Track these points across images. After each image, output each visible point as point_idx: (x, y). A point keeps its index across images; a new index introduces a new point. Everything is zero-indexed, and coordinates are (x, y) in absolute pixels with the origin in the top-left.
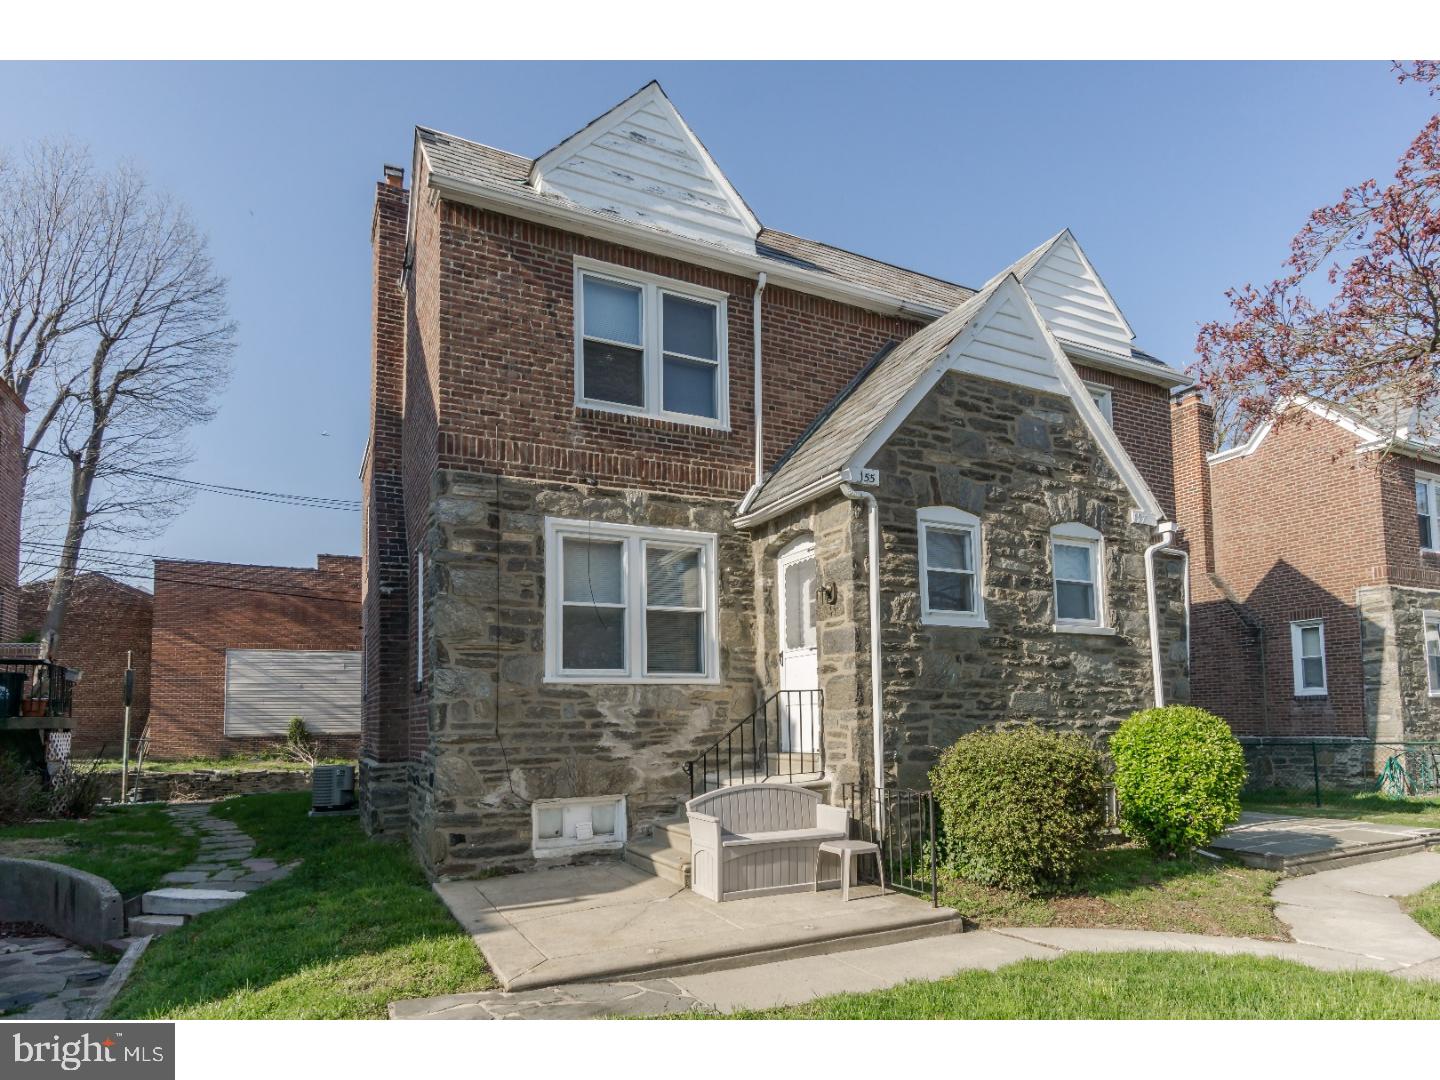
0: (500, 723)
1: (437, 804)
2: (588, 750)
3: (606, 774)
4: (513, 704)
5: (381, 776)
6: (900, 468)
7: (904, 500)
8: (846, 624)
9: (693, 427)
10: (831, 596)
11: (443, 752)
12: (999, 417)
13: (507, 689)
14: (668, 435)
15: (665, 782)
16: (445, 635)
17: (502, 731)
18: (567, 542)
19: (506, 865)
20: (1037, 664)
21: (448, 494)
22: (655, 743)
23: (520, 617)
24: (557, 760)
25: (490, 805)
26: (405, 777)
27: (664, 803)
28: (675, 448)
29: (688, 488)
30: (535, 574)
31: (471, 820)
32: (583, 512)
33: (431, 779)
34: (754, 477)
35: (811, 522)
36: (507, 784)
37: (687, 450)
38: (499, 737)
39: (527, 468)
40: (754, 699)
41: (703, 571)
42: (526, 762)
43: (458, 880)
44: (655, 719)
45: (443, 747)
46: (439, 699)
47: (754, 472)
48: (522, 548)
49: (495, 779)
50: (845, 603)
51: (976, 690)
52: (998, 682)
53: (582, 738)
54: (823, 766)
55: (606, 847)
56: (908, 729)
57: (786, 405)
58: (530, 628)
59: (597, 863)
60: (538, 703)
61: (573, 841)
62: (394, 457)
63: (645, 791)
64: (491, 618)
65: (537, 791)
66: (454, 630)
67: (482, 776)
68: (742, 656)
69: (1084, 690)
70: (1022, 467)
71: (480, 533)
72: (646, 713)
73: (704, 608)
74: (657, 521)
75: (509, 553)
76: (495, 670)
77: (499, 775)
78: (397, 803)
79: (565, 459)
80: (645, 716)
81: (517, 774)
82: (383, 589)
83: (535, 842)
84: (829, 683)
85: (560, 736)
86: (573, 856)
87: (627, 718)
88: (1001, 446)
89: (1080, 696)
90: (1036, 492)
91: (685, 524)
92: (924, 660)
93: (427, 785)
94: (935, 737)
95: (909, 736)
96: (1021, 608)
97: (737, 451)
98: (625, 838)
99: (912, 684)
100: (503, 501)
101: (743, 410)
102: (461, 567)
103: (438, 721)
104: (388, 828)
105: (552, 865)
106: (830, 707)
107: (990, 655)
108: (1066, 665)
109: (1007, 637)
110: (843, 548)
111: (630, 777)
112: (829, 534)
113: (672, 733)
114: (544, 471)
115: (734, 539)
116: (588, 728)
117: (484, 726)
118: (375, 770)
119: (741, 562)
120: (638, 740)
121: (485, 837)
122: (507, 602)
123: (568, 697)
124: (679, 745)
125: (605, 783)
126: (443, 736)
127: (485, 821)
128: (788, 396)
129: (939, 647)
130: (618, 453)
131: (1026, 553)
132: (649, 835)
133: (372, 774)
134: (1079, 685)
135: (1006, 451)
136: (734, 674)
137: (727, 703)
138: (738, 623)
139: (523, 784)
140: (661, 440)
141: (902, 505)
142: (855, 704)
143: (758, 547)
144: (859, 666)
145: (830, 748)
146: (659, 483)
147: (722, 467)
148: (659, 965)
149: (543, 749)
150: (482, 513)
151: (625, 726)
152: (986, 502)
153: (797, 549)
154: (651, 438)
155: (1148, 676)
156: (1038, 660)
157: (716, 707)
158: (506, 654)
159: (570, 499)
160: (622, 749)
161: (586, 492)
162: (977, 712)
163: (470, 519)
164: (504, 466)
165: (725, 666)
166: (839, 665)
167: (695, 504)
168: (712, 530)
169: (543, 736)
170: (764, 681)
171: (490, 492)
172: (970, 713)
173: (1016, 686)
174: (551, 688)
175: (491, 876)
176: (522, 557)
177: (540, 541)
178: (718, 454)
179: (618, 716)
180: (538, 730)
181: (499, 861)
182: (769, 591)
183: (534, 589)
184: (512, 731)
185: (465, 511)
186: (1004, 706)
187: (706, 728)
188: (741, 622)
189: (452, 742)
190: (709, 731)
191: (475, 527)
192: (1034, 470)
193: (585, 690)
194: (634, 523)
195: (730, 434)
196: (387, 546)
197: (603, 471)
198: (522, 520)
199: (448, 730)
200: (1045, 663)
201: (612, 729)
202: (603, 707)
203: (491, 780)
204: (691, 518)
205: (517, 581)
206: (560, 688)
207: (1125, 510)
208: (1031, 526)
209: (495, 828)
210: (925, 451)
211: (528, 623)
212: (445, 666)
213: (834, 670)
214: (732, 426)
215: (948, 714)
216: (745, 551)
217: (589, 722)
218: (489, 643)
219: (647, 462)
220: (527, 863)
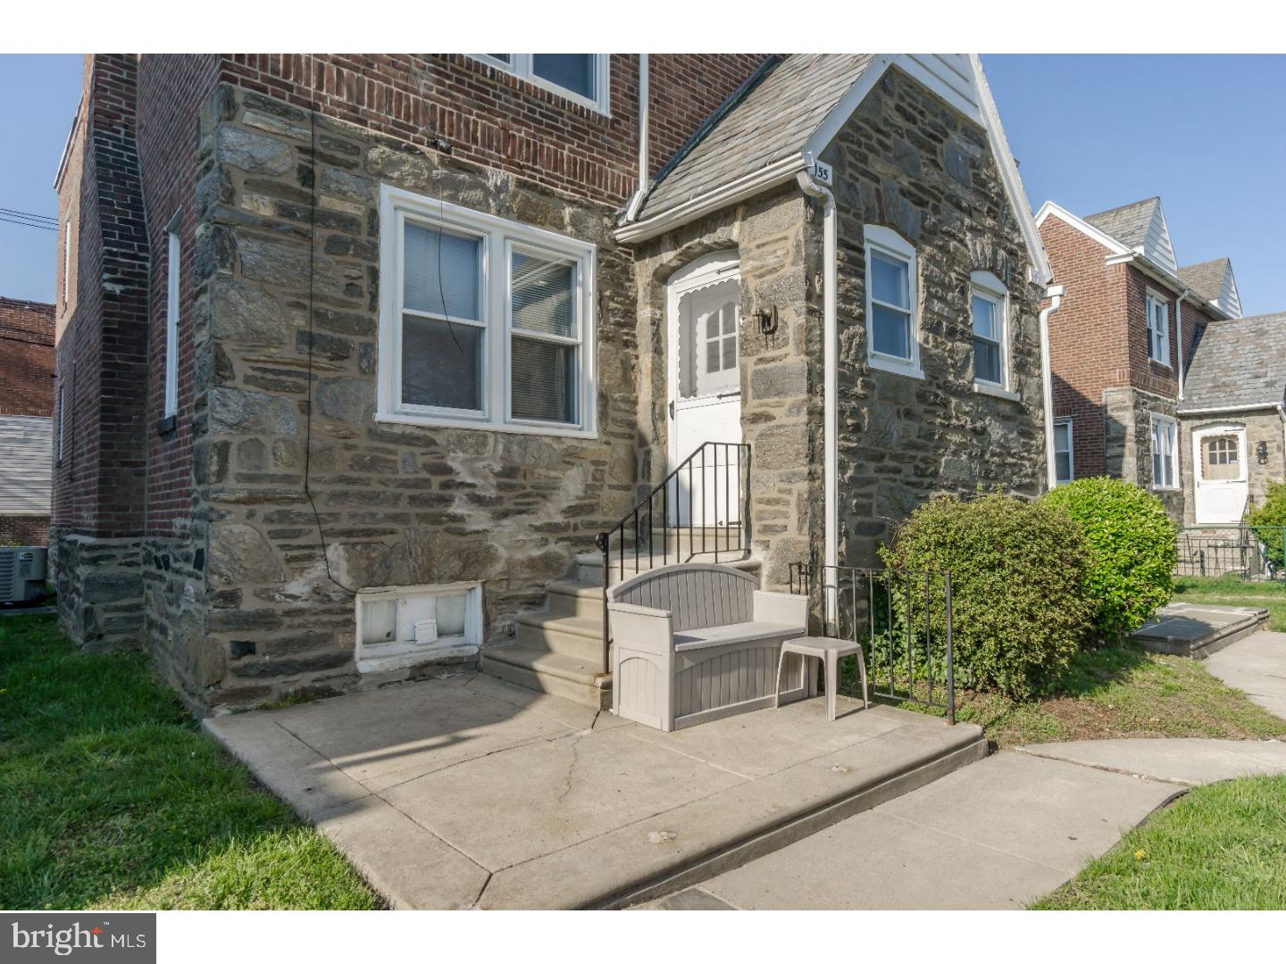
0: (310, 475)
1: (210, 595)
2: (435, 520)
3: (459, 553)
4: (330, 449)
5: (101, 558)
6: (849, 170)
7: (853, 211)
8: (793, 359)
9: (570, 103)
10: (768, 323)
11: (222, 517)
12: (930, 135)
13: (323, 428)
14: (539, 106)
15: (532, 564)
16: (228, 337)
17: (313, 487)
18: (410, 226)
19: (317, 685)
20: (963, 426)
21: (235, 123)
22: (520, 512)
23: (341, 322)
24: (392, 532)
25: (295, 597)
26: (140, 559)
27: (530, 592)
28: (548, 125)
29: (562, 180)
30: (365, 263)
31: (265, 620)
32: (431, 187)
33: (200, 560)
34: (637, 182)
35: (735, 231)
36: (321, 566)
37: (562, 131)
38: (309, 496)
39: (355, 110)
40: (635, 460)
41: (579, 290)
42: (349, 533)
43: (245, 711)
44: (520, 481)
45: (222, 508)
46: (215, 434)
47: (637, 176)
48: (348, 222)
49: (302, 558)
50: (790, 332)
51: (913, 453)
52: (931, 445)
53: (426, 501)
54: (748, 541)
55: (456, 652)
56: (856, 496)
57: (671, 102)
58: (356, 340)
59: (445, 676)
60: (368, 449)
61: (410, 647)
62: (125, 112)
63: (507, 576)
64: (300, 320)
65: (365, 575)
66: (242, 328)
67: (282, 554)
68: (622, 406)
69: (996, 459)
70: (949, 198)
71: (286, 190)
72: (510, 471)
73: (580, 340)
74: (525, 216)
75: (328, 227)
76: (305, 397)
77: (306, 552)
78: (126, 596)
79: (408, 107)
80: (508, 476)
81: (335, 551)
82: (108, 286)
83: (359, 651)
84: (761, 435)
85: (397, 498)
86: (413, 668)
87: (485, 478)
88: (932, 170)
89: (993, 468)
90: (960, 231)
91: (559, 227)
92: (871, 412)
93: (190, 568)
94: (878, 506)
95: (856, 504)
96: (950, 361)
97: (618, 145)
98: (480, 639)
99: (859, 440)
100: (319, 147)
101: (625, 95)
102: (256, 237)
103: (214, 468)
104: (110, 632)
105: (383, 682)
106: (764, 466)
107: (926, 412)
108: (984, 431)
109: (939, 392)
110: (790, 259)
111: (489, 556)
112: (763, 245)
113: (539, 499)
114: (378, 118)
115: (615, 255)
116: (435, 489)
117: (287, 479)
118: (91, 548)
119: (622, 285)
120: (499, 508)
121: (285, 645)
122: (324, 298)
123: (409, 444)
124: (549, 515)
125: (456, 565)
126: (222, 491)
127: (287, 620)
128: (673, 91)
129: (883, 398)
130: (478, 116)
131: (953, 297)
132: (511, 635)
133: (85, 554)
134: (993, 455)
135: (936, 176)
136: (612, 428)
137: (604, 463)
138: (618, 363)
139: (344, 565)
140: (530, 110)
141: (850, 216)
142: (805, 461)
143: (643, 270)
144: (810, 413)
145: (761, 519)
146: (528, 168)
147: (603, 162)
148: (685, 864)
149: (373, 515)
150: (289, 161)
151: (483, 488)
152: (922, 232)
153: (698, 271)
154: (519, 105)
155: (1041, 448)
156: (963, 423)
157: (592, 468)
158: (322, 375)
159: (414, 165)
160: (478, 519)
161: (436, 160)
162: (914, 479)
163: (269, 164)
164: (323, 99)
165: (603, 416)
166: (779, 413)
167: (572, 203)
168: (591, 240)
169: (373, 498)
170: (650, 436)
171: (302, 132)
172: (908, 479)
173: (946, 449)
174: (386, 429)
175: (297, 702)
176: (348, 236)
177: (373, 215)
178: (597, 145)
179: (474, 473)
180: (364, 489)
181: (306, 679)
182: (657, 324)
183: (364, 284)
184: (327, 488)
185: (264, 151)
186: (935, 474)
187: (581, 494)
188: (622, 362)
189: (238, 502)
190: (584, 498)
191: (276, 180)
192: (958, 206)
193: (432, 435)
194: (499, 213)
195: (613, 121)
196: (113, 227)
197: (458, 136)
198: (347, 179)
199: (230, 483)
200: (969, 426)
201: (467, 490)
202: (456, 461)
203: (296, 559)
204: (567, 220)
205: (338, 270)
206: (397, 430)
207: (1024, 267)
208: (957, 268)
209: (301, 632)
210: (871, 156)
211: (355, 333)
212: (229, 383)
213: (769, 418)
214: (613, 112)
215: (891, 479)
216: (627, 273)
217: (436, 481)
218: (296, 355)
219: (514, 136)
220: (348, 680)
